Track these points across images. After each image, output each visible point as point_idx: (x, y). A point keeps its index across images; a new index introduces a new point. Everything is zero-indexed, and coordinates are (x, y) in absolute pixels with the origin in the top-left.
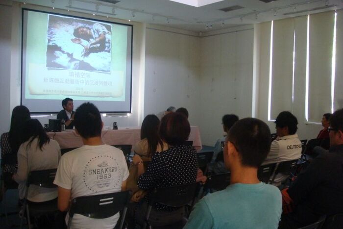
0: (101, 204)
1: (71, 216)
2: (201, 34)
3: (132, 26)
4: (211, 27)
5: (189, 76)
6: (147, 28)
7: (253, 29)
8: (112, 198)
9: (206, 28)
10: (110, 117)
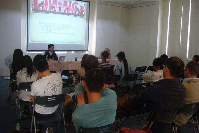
0: (48, 100)
1: (34, 105)
2: (129, 6)
3: (89, 2)
4: (134, 3)
5: (122, 31)
6: (97, 3)
7: (159, 4)
8: (55, 98)
9: (132, 4)
10: (76, 53)
